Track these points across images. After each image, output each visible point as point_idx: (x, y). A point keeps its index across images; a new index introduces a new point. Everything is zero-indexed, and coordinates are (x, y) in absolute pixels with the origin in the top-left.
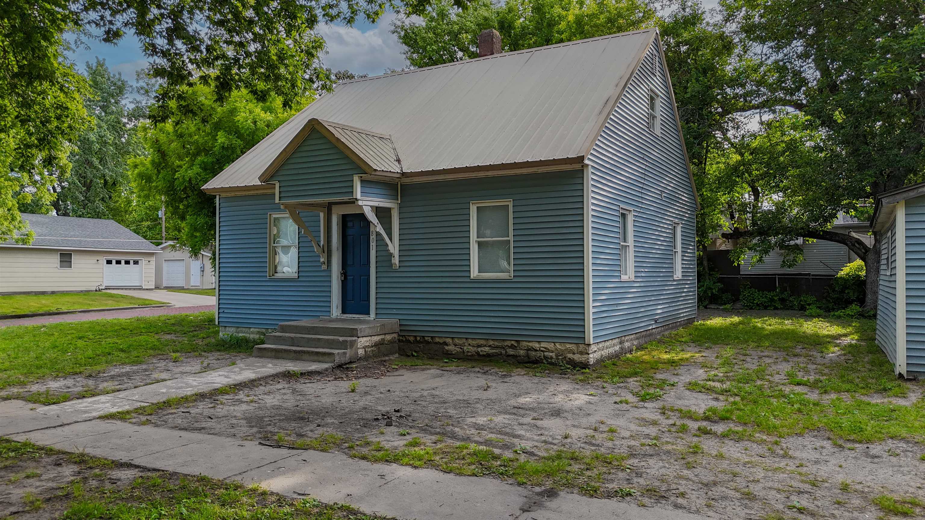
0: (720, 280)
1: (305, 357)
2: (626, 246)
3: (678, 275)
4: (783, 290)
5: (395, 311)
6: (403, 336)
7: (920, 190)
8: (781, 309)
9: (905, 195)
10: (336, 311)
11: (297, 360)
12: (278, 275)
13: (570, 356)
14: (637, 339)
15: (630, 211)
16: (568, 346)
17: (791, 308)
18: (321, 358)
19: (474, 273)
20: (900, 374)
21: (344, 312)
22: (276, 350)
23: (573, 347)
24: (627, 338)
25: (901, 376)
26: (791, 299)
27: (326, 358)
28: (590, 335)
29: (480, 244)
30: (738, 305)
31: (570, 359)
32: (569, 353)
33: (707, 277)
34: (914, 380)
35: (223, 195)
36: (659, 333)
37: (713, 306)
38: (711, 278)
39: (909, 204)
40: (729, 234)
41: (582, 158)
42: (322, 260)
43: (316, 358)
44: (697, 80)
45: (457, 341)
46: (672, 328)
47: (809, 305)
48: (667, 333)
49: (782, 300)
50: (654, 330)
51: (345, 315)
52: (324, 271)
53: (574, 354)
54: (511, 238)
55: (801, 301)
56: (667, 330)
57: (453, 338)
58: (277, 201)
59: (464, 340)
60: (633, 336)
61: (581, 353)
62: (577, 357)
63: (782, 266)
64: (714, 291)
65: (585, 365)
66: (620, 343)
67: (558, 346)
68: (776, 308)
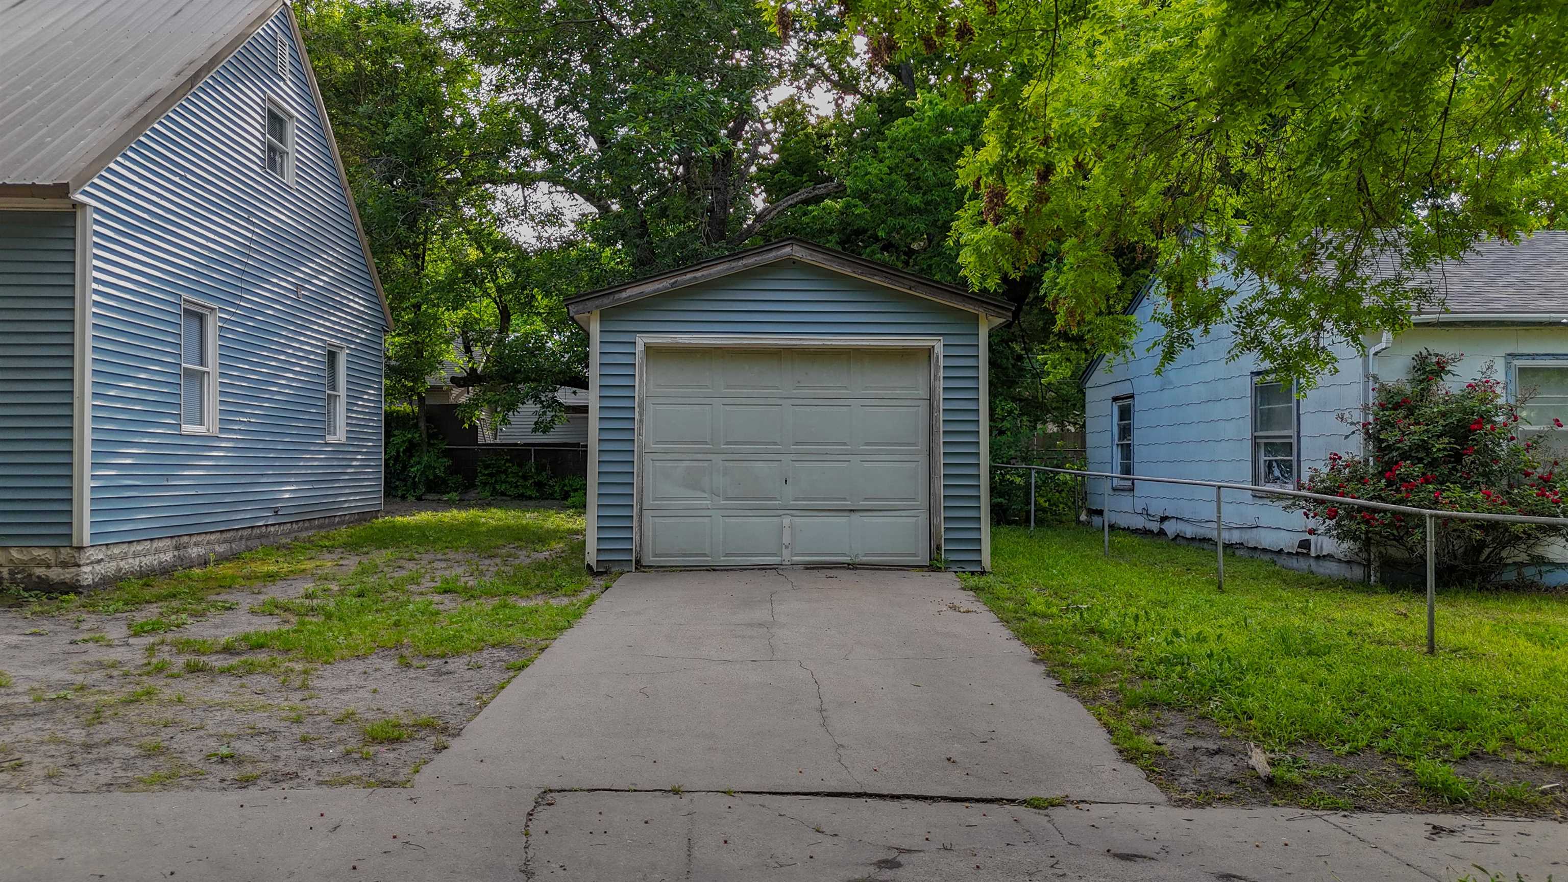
0: (447, 453)
2: (204, 372)
3: (340, 435)
4: (540, 468)
7: (617, 296)
8: (536, 498)
9: (598, 302)
13: (40, 571)
14: (225, 541)
15: (212, 309)
16: (36, 553)
17: (551, 497)
20: (588, 565)
23: (48, 554)
24: (194, 539)
25: (589, 567)
26: (551, 483)
28: (85, 532)
30: (472, 494)
31: (39, 577)
32: (39, 565)
33: (425, 449)
34: (606, 573)
36: (285, 534)
37: (430, 496)
38: (431, 449)
39: (605, 317)
40: (462, 378)
41: (62, 190)
46: (320, 527)
47: (576, 490)
48: (304, 534)
49: (539, 485)
50: (272, 529)
53: (49, 566)
55: (565, 485)
56: (307, 529)
60: (213, 537)
61: (64, 565)
62: (55, 574)
63: (535, 430)
64: (437, 471)
65: (73, 588)
66: (177, 548)
67: (15, 554)
68: (530, 498)
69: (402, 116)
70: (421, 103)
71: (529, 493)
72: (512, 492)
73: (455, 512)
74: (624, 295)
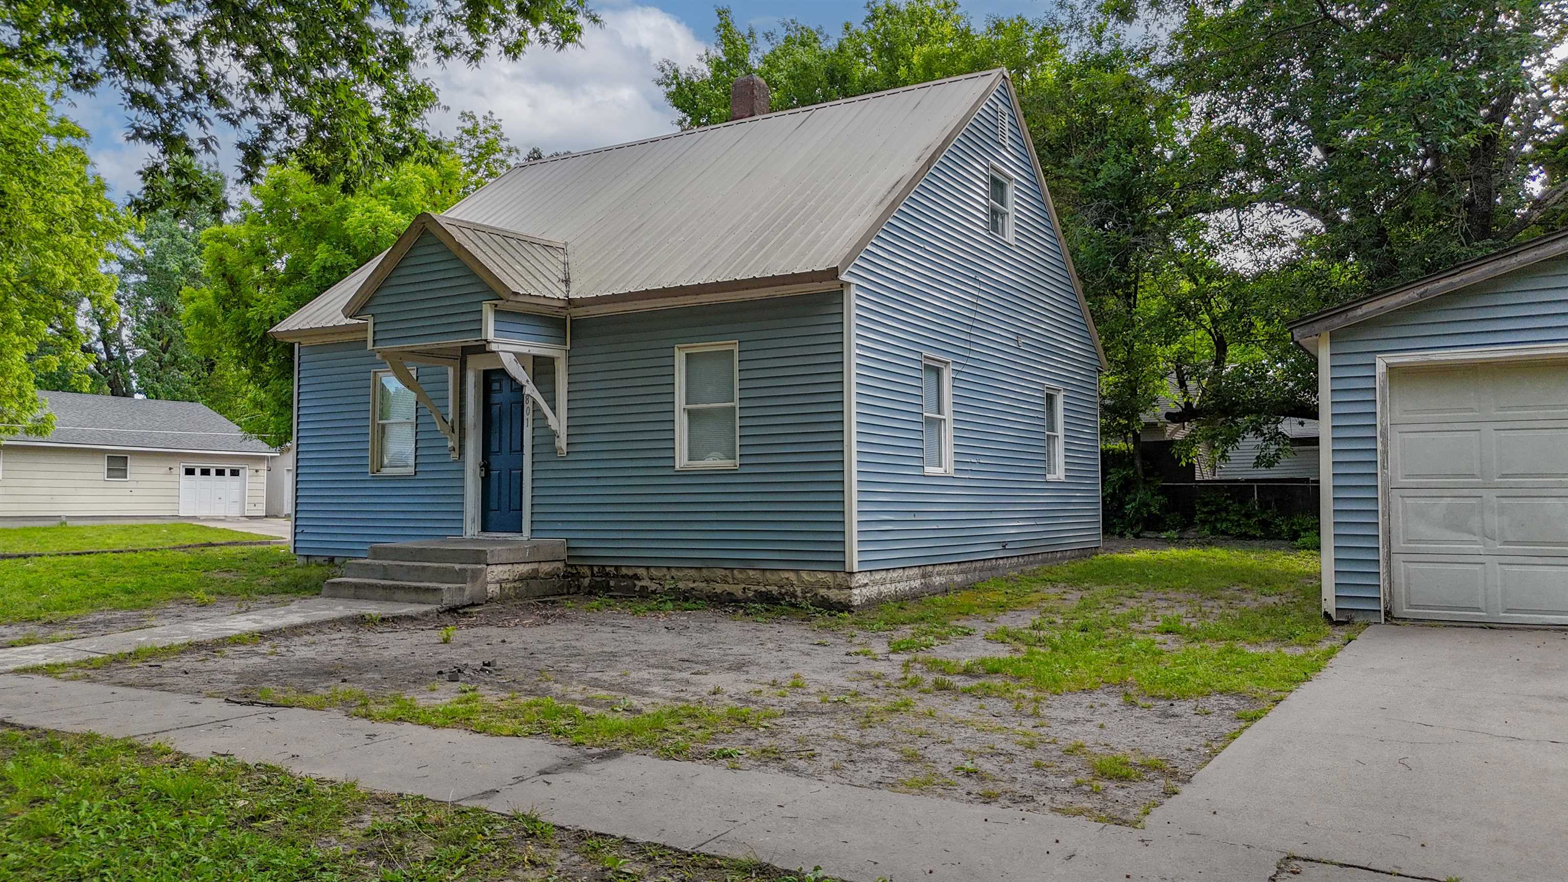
0: (1164, 491)
1: (400, 595)
2: (941, 420)
3: (1059, 474)
4: (1265, 505)
5: (560, 526)
6: (571, 566)
7: (1350, 314)
8: (1261, 538)
9: (1327, 323)
10: (471, 527)
11: (386, 600)
12: (386, 471)
13: (823, 592)
14: (962, 572)
15: (947, 363)
16: (820, 576)
17: (1278, 536)
18: (422, 597)
19: (682, 461)
20: (1326, 613)
21: (484, 529)
22: (357, 586)
23: (828, 578)
24: (937, 569)
25: (1327, 615)
26: (1277, 521)
27: (430, 597)
28: (854, 560)
29: (690, 413)
30: (1191, 533)
31: (822, 596)
32: (822, 587)
33: (1141, 486)
34: (1347, 623)
35: (306, 342)
36: (1013, 567)
37: (1147, 534)
38: (1147, 487)
39: (1334, 338)
40: (1177, 414)
41: (833, 273)
42: (450, 444)
43: (413, 596)
44: (1117, 159)
45: (654, 572)
46: (1044, 561)
47: (1306, 530)
48: (1030, 568)
49: (1264, 525)
50: (1001, 562)
51: (486, 534)
52: (455, 461)
53: (829, 588)
54: (736, 404)
55: (1293, 524)
56: (1031, 563)
57: (648, 568)
58: (370, 346)
59: (665, 571)
60: (952, 568)
61: (840, 587)
62: (834, 595)
63: (1257, 465)
64: (1152, 509)
65: (845, 607)
66: (923, 576)
67: (804, 575)
68: (1254, 538)
69: (1111, 160)
70: (1130, 144)
71: (1252, 532)
72: (1235, 531)
73: (1174, 551)
74: (1359, 312)
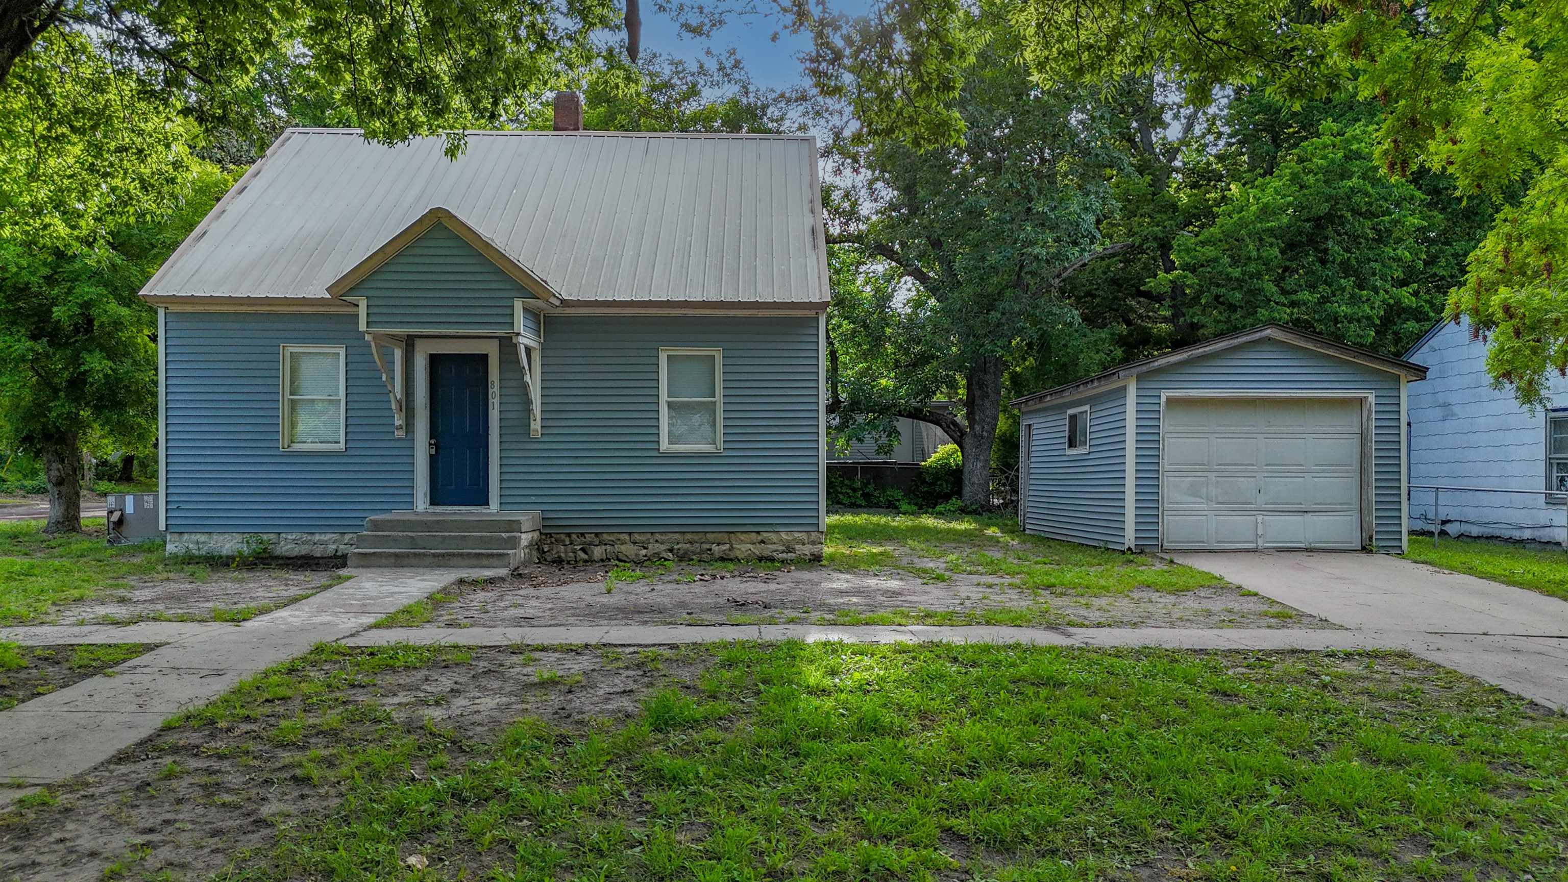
5: (533, 499)
6: (546, 534)
7: (1151, 365)
9: (1136, 370)
10: (422, 503)
12: (297, 447)
13: (800, 547)
16: (796, 535)
18: (485, 562)
19: (665, 444)
20: (1128, 547)
21: (432, 503)
23: (803, 536)
25: (1129, 550)
28: (823, 521)
29: (670, 405)
31: (800, 551)
32: (798, 543)
34: (1142, 553)
35: (174, 308)
39: (1140, 378)
41: (827, 304)
42: (398, 423)
45: (637, 537)
51: (439, 509)
52: (399, 439)
53: (804, 544)
54: (719, 398)
57: (630, 534)
58: (362, 327)
59: (649, 536)
61: (813, 543)
62: (808, 549)
63: (876, 452)
65: (818, 558)
67: (783, 535)
68: (860, 506)
